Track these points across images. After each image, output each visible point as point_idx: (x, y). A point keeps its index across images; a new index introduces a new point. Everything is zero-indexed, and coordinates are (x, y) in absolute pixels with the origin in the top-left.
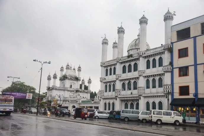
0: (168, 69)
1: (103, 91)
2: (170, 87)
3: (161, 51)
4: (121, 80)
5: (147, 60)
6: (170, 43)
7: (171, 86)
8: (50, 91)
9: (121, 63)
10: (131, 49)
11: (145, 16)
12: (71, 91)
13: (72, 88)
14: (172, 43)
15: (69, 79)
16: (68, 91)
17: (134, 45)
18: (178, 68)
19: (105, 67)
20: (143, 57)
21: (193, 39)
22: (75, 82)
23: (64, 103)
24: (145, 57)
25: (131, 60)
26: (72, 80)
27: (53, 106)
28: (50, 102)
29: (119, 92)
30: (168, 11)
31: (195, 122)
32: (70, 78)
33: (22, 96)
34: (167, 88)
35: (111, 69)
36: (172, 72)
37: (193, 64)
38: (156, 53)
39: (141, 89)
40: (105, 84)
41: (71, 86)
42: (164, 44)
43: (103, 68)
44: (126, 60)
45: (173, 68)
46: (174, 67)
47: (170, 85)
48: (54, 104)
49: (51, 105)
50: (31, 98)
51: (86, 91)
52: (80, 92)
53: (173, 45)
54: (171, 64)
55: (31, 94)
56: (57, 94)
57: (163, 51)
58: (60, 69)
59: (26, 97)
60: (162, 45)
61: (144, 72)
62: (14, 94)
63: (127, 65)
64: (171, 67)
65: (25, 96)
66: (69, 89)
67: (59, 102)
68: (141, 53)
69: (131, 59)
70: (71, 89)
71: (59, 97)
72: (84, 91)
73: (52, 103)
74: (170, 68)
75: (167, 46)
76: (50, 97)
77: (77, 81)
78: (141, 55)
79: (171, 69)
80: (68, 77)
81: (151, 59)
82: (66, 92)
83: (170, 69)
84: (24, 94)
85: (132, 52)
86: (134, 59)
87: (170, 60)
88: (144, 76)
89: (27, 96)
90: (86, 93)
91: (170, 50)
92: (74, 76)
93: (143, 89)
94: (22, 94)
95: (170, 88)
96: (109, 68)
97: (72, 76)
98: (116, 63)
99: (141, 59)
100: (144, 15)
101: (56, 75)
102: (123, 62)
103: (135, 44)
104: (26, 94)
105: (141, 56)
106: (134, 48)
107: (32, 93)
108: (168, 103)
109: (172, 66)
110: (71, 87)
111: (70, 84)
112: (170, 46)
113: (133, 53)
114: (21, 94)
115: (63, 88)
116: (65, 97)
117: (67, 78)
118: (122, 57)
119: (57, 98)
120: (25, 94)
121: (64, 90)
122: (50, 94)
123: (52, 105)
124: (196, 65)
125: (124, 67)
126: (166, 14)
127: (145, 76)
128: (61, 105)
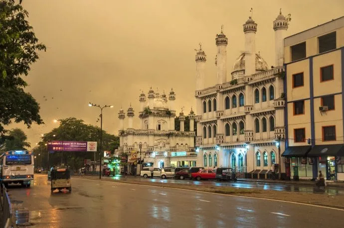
0: (279, 105)
1: (201, 137)
2: (282, 130)
3: (271, 77)
4: (224, 120)
5: (255, 89)
6: (282, 65)
7: (285, 129)
8: (125, 138)
9: (223, 93)
10: (236, 70)
11: (252, 19)
12: (160, 135)
13: (161, 130)
14: (285, 65)
15: (154, 115)
16: (155, 135)
17: (239, 64)
18: (292, 103)
19: (202, 98)
20: (250, 85)
21: (308, 60)
22: (166, 119)
23: (147, 156)
24: (253, 85)
25: (235, 89)
26: (161, 116)
27: (131, 163)
28: (126, 156)
29: (221, 137)
30: (281, 13)
31: (312, 178)
32: (156, 113)
33: (79, 147)
34: (279, 132)
35: (210, 102)
36: (285, 109)
37: (309, 97)
38: (266, 79)
39: (248, 133)
40: (203, 126)
41: (159, 126)
42: (275, 66)
43: (199, 100)
44: (229, 89)
45: (287, 103)
46: (288, 101)
47: (282, 127)
48: (132, 159)
49: (127, 160)
50: (95, 150)
51: (187, 133)
52: (177, 136)
53: (286, 69)
54: (284, 96)
55: (94, 142)
56: (136, 143)
57: (273, 77)
58: (139, 98)
59: (86, 147)
60: (272, 67)
61: (251, 108)
62: (66, 144)
63: (231, 95)
64: (284, 101)
65: (84, 147)
66: (156, 132)
67: (139, 156)
68: (247, 79)
69: (235, 87)
70: (160, 132)
71: (141, 146)
72: (183, 134)
73: (129, 158)
74: (282, 102)
75: (277, 70)
76: (125, 147)
77: (170, 118)
78: (247, 81)
79: (284, 103)
80: (152, 111)
81: (260, 88)
82: (151, 138)
83: (282, 104)
84: (83, 144)
85: (237, 76)
86: (239, 88)
87: (282, 91)
88: (251, 114)
89: (88, 146)
90: (187, 136)
91: (282, 75)
92: (163, 109)
93: (251, 133)
94: (80, 144)
95: (282, 132)
96: (207, 100)
97: (160, 109)
98: (216, 92)
99: (247, 87)
100: (250, 18)
101: (132, 110)
102: (225, 91)
103: (241, 63)
104: (87, 143)
105: (246, 83)
106: (239, 69)
107: (96, 141)
108: (279, 154)
109: (285, 99)
110: (159, 129)
111: (158, 124)
112: (282, 70)
113: (237, 78)
114: (78, 144)
115: (146, 132)
116: (150, 146)
117: (150, 113)
118: (224, 84)
119: (137, 148)
120: (85, 144)
121: (147, 135)
122: (125, 142)
123: (129, 161)
124: (312, 98)
125: (227, 99)
126: (277, 19)
127: (254, 114)
128: (143, 161)
